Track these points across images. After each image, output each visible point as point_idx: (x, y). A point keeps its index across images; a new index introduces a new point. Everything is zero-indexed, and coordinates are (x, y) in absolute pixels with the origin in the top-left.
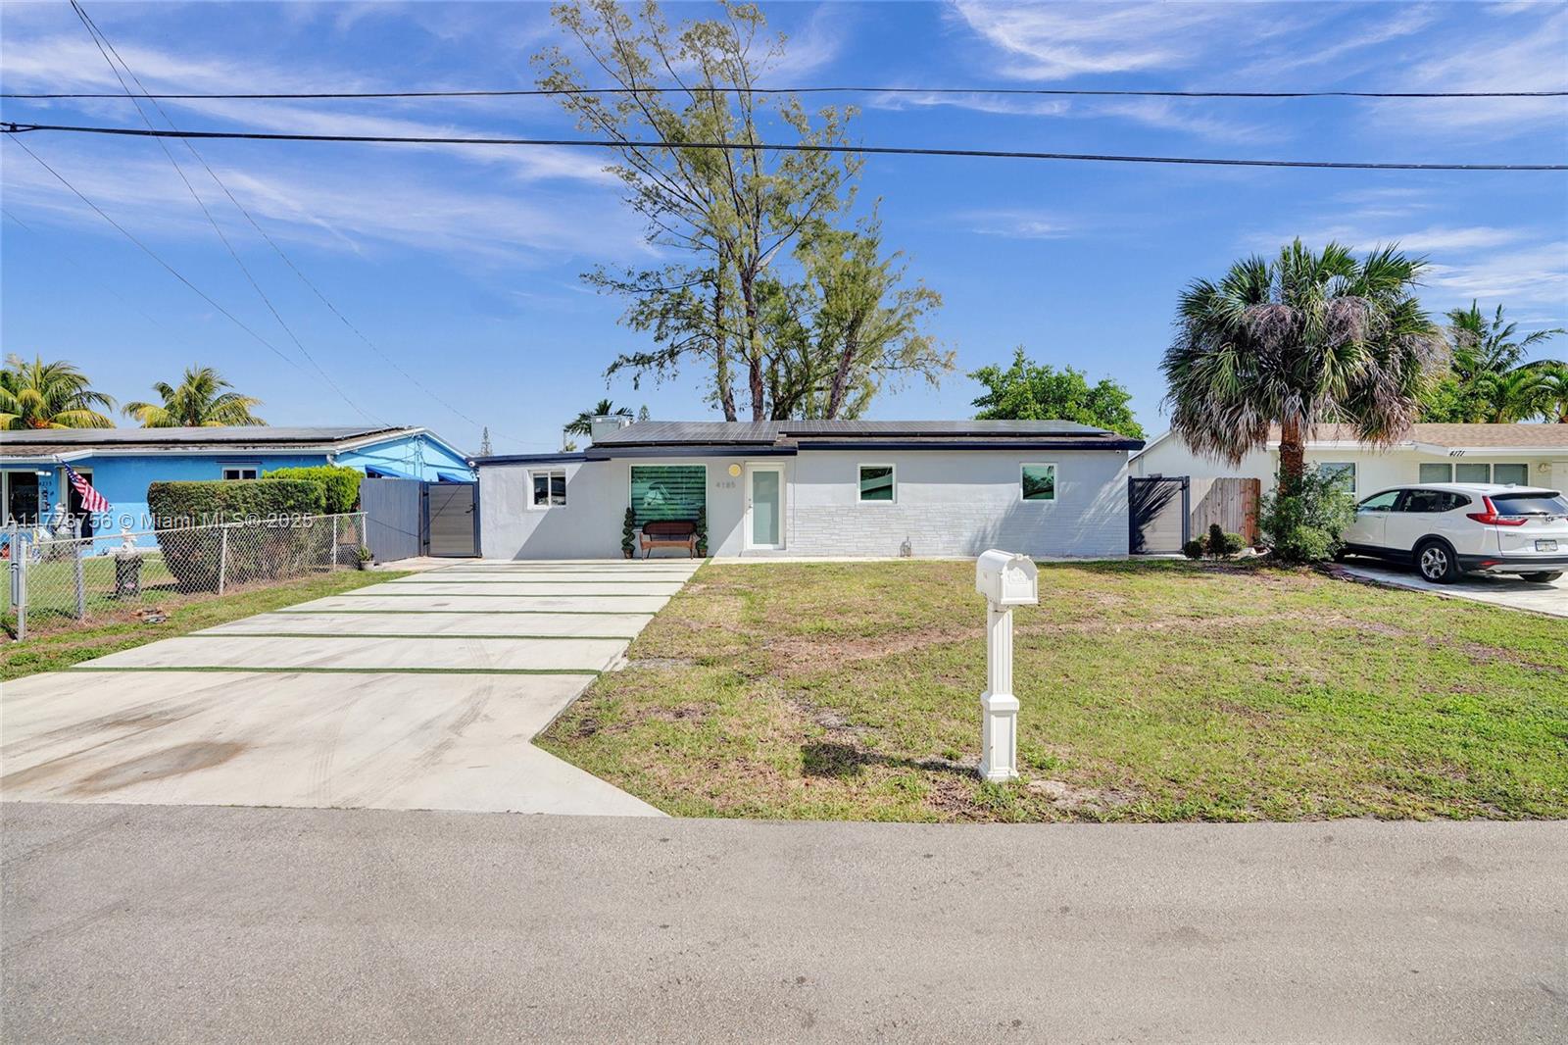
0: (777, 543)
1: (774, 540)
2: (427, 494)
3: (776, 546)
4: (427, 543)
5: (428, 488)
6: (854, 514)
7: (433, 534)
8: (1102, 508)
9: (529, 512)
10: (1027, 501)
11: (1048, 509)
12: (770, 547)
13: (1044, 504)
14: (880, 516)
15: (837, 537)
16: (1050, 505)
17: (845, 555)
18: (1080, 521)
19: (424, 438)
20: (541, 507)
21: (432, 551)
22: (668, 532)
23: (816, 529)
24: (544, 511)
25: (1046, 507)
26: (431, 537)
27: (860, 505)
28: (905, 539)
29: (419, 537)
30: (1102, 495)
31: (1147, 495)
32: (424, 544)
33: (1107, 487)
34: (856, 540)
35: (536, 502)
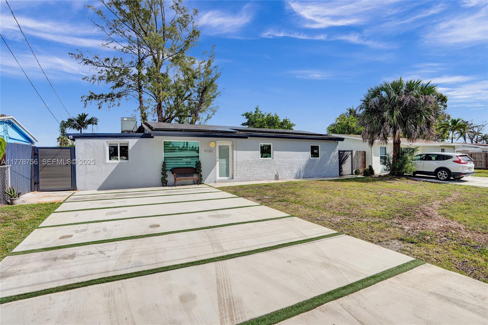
0: (229, 176)
1: (227, 175)
2: (37, 154)
3: (228, 177)
4: (37, 183)
5: (38, 151)
6: (259, 164)
7: (42, 178)
8: (332, 160)
9: (107, 164)
10: (312, 158)
11: (318, 161)
12: (226, 178)
13: (316, 159)
14: (268, 164)
15: (253, 173)
16: (318, 159)
17: (256, 180)
18: (326, 165)
19: (9, 123)
20: (114, 161)
21: (41, 188)
22: (183, 173)
23: (245, 170)
24: (115, 163)
25: (317, 160)
26: (41, 180)
27: (261, 160)
28: (276, 173)
29: (31, 179)
30: (332, 156)
31: (343, 156)
32: (35, 184)
33: (333, 153)
34: (259, 174)
35: (110, 159)
